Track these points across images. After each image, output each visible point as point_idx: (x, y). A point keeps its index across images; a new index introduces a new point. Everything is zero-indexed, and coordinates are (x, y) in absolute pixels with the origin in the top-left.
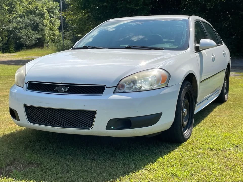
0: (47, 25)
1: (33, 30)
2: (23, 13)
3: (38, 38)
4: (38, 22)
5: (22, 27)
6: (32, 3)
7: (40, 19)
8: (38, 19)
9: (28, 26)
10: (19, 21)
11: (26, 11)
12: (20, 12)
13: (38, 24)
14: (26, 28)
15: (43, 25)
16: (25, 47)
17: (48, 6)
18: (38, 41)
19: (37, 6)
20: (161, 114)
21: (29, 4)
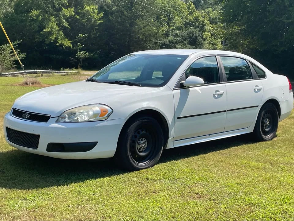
0: (206, 38)
1: (190, 44)
2: (181, 24)
4: (196, 35)
5: (178, 41)
6: (192, 13)
7: (199, 31)
8: (197, 32)
9: (186, 39)
10: (177, 34)
11: (185, 22)
12: (178, 24)
13: (196, 37)
14: (182, 42)
15: (203, 39)
17: (212, 15)
19: (198, 17)
20: (96, 143)
21: (189, 14)
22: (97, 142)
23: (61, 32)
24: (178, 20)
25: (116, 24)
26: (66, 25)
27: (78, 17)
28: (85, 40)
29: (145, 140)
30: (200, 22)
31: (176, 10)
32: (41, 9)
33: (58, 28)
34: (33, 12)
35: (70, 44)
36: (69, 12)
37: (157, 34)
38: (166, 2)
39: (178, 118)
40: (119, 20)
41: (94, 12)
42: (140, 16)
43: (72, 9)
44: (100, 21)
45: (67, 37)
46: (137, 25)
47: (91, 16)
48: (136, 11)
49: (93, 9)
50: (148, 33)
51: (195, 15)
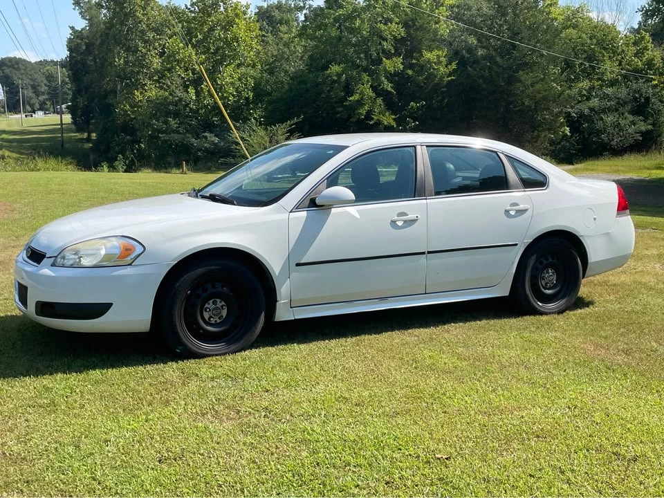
1: (633, 113)
2: (617, 76)
3: (642, 132)
4: (647, 96)
5: (608, 109)
6: (643, 54)
9: (625, 104)
10: (607, 95)
12: (608, 76)
13: (647, 99)
14: (617, 110)
16: (608, 150)
18: (641, 138)
19: (653, 59)
20: (109, 305)
21: (636, 55)
22: (112, 304)
23: (379, 101)
24: (610, 68)
25: (481, 81)
26: (388, 86)
27: (410, 72)
28: (420, 112)
29: (221, 302)
30: (657, 68)
31: (605, 49)
32: (347, 61)
33: (372, 94)
34: (333, 68)
35: (392, 121)
36: (394, 64)
37: (560, 96)
38: (586, 34)
39: (298, 265)
40: (486, 73)
41: (439, 63)
42: (526, 64)
43: (400, 59)
44: (449, 78)
45: (388, 109)
46: (520, 81)
47: (434, 69)
48: (518, 55)
49: (438, 56)
50: (541, 95)
51: (647, 57)
